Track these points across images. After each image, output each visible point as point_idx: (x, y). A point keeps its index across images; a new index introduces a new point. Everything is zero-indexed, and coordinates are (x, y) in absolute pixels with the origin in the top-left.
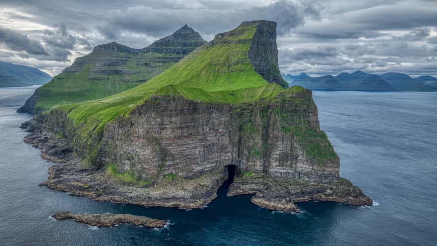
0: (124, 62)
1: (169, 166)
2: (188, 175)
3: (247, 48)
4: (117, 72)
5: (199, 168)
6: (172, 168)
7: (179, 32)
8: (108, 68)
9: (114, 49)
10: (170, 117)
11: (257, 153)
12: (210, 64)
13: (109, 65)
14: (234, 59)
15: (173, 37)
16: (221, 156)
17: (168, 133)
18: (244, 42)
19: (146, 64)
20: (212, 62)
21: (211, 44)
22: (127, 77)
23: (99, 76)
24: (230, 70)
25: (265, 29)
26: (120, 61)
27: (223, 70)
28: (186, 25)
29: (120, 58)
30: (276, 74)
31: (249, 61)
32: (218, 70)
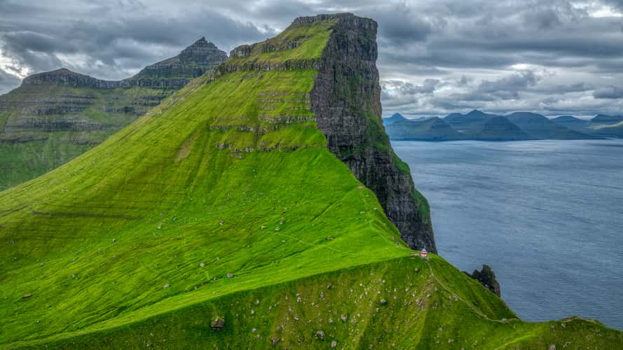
0: (82, 105)
3: (305, 82)
4: (65, 126)
7: (190, 51)
8: (47, 118)
9: (61, 81)
13: (49, 112)
14: (272, 114)
15: (179, 60)
18: (301, 65)
19: (127, 110)
21: (219, 73)
22: (84, 136)
23: (23, 134)
24: (260, 143)
26: (72, 105)
27: (239, 144)
28: (203, 39)
29: (72, 100)
30: (380, 145)
31: (312, 119)
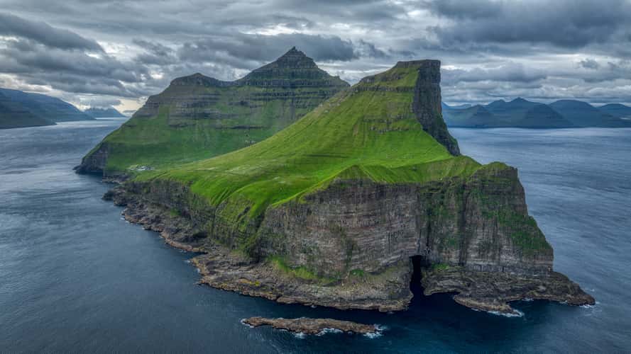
0: (214, 101)
1: (356, 260)
2: (375, 270)
3: (409, 99)
4: (205, 116)
5: (384, 261)
6: (359, 263)
7: (285, 58)
8: (193, 109)
9: (199, 83)
10: (357, 203)
11: (453, 243)
12: (362, 120)
13: (194, 105)
14: (394, 114)
15: (277, 65)
16: (406, 245)
17: (354, 222)
18: (405, 90)
19: (242, 103)
20: (364, 117)
21: (357, 91)
22: (219, 123)
23: (184, 121)
24: (391, 127)
25: (428, 70)
26: (208, 101)
27: (380, 128)
28: (294, 48)
29: (208, 96)
31: (414, 117)
32: (374, 129)
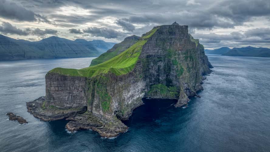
1: (52, 102)
3: (144, 43)
6: (53, 103)
11: (89, 103)
14: (136, 50)
16: (82, 101)
18: (146, 39)
28: (175, 22)
31: (141, 51)
32: (127, 56)
